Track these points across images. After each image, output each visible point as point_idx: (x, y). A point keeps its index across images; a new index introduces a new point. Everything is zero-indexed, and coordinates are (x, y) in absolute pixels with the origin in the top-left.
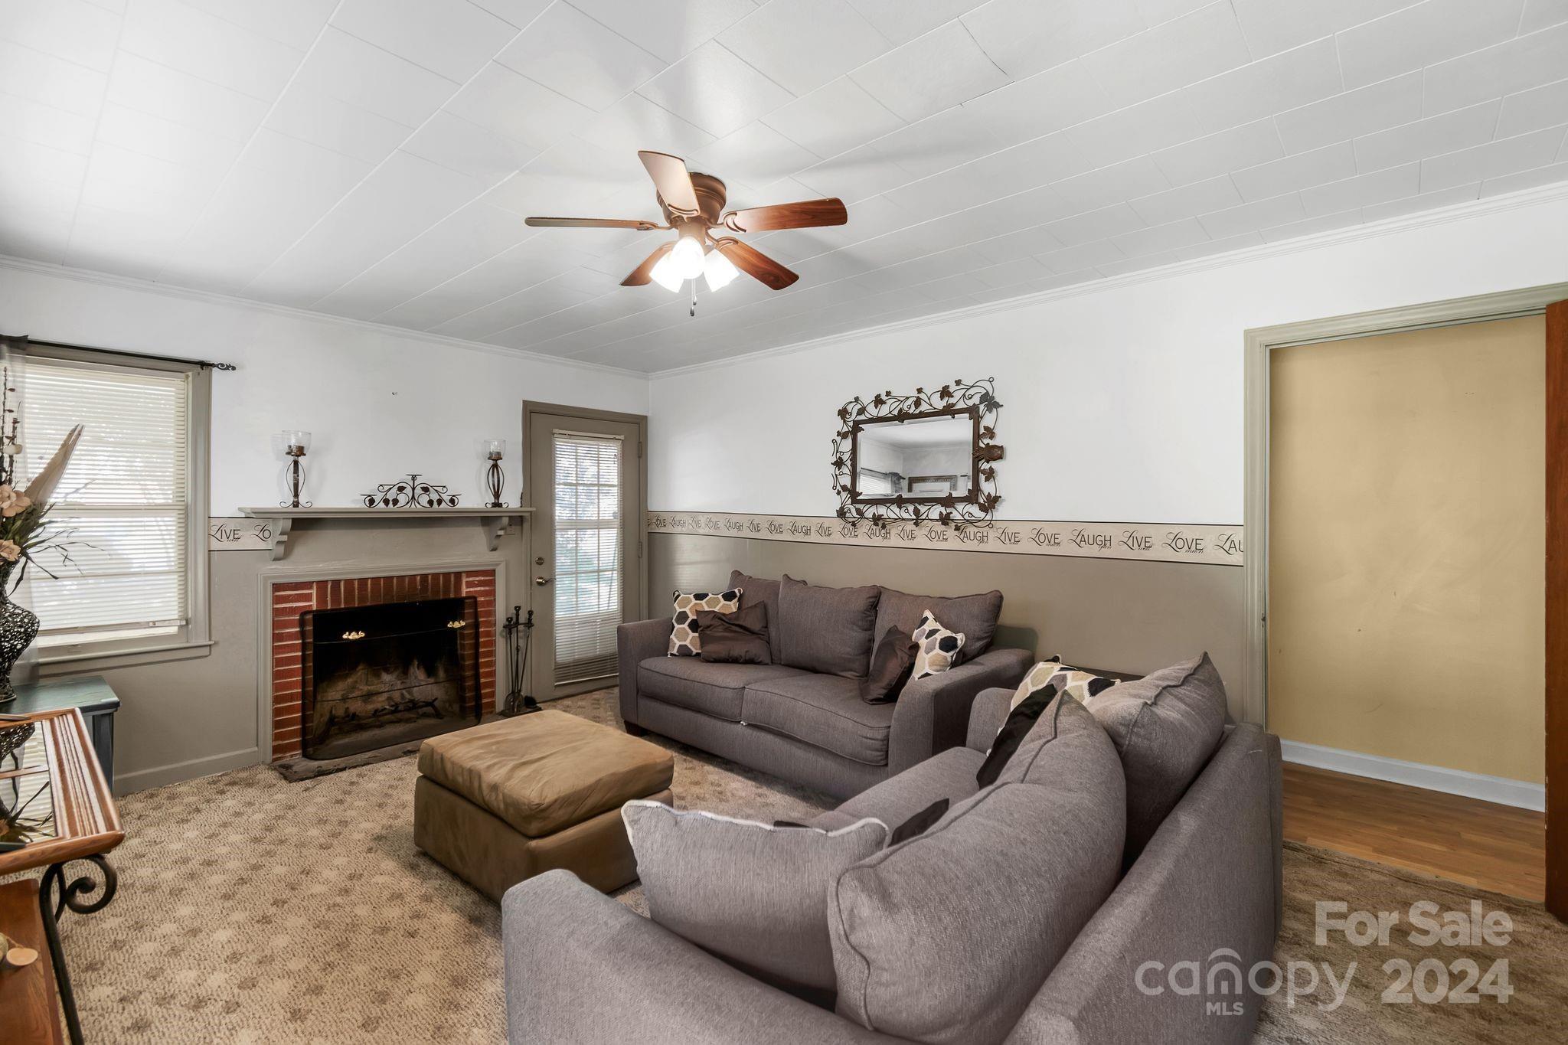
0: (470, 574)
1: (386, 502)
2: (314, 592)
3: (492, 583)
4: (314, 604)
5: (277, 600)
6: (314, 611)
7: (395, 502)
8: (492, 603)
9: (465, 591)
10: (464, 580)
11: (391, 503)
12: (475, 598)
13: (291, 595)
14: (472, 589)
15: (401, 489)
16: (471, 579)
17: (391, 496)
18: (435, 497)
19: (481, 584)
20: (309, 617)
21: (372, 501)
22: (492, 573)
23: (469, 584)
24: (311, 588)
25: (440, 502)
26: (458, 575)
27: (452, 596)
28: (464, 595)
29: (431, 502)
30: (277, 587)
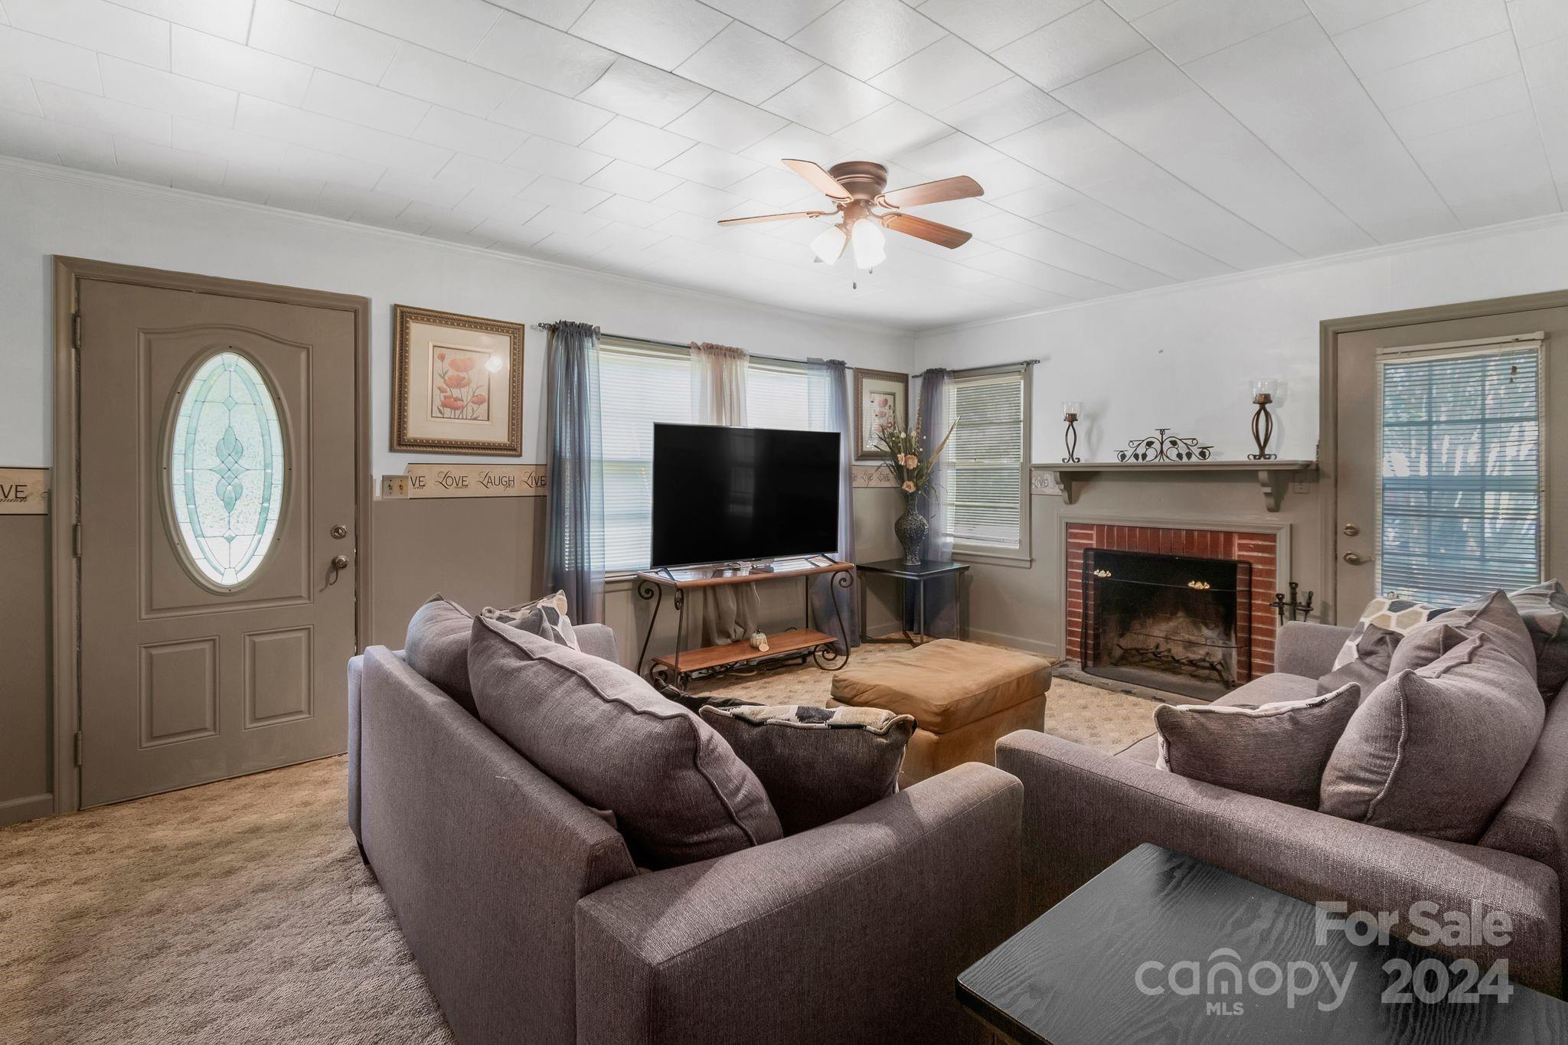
0: (1242, 535)
1: (1136, 456)
2: (1094, 532)
3: (1272, 550)
4: (1094, 543)
5: (1069, 535)
6: (1094, 549)
7: (1144, 456)
8: (1272, 573)
9: (1236, 554)
10: (1237, 541)
11: (1140, 457)
12: (1250, 564)
13: (1078, 533)
14: (1245, 553)
15: (1150, 444)
16: (1245, 542)
17: (1141, 451)
18: (1184, 451)
19: (1257, 548)
20: (1091, 553)
21: (1123, 457)
22: (1272, 538)
23: (1242, 547)
24: (1092, 529)
25: (1189, 455)
26: (1229, 535)
27: (1221, 557)
28: (1235, 557)
29: (1180, 456)
30: (1069, 525)
